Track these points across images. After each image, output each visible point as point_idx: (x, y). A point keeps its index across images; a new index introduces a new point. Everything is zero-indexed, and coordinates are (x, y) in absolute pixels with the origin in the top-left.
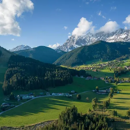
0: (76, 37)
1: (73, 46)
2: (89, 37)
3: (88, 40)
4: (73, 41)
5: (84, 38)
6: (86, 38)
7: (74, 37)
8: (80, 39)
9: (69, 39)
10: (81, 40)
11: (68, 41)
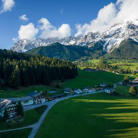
0: (25, 42)
1: (21, 50)
2: (39, 42)
3: (38, 45)
4: (22, 45)
5: (33, 43)
6: (35, 43)
7: (23, 42)
8: (29, 43)
9: (16, 44)
10: (30, 45)
11: (16, 46)
